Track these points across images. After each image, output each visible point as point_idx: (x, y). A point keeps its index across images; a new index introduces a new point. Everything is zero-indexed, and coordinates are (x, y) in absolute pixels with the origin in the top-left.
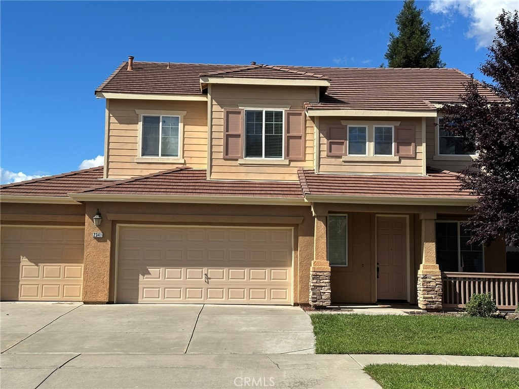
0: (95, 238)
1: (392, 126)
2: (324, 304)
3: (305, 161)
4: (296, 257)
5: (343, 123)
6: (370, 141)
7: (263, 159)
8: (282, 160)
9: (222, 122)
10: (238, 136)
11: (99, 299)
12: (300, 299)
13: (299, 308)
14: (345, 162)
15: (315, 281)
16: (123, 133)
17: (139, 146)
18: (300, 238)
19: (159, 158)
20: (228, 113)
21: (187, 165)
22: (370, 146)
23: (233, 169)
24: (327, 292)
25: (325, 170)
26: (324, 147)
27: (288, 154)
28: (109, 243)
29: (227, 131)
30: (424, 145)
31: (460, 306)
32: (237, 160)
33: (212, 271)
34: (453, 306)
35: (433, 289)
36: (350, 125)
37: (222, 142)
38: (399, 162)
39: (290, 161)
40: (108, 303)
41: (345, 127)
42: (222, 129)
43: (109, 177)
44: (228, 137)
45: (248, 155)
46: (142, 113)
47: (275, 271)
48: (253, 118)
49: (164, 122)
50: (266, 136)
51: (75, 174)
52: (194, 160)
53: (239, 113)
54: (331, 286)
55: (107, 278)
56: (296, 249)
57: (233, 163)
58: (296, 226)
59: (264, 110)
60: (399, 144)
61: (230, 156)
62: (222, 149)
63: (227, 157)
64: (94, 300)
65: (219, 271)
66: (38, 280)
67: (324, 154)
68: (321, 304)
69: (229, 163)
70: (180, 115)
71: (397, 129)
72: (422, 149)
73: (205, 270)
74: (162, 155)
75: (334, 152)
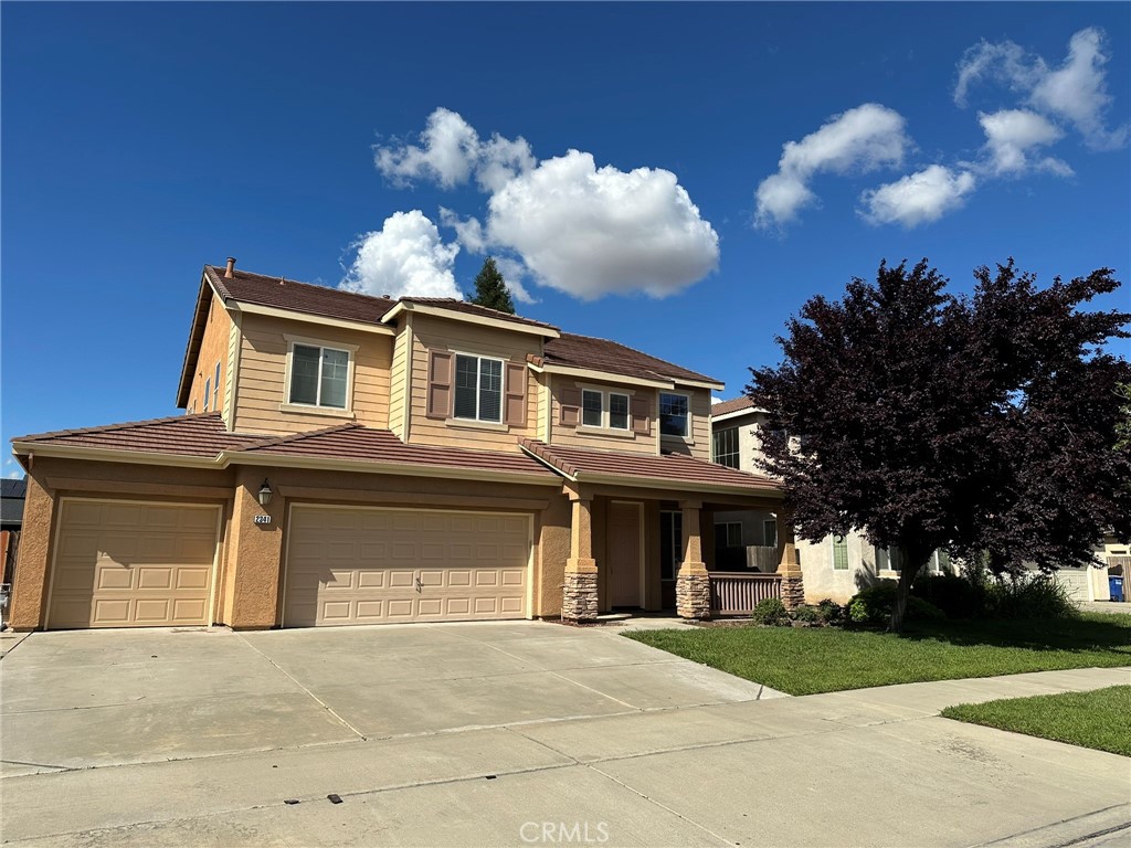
0: (257, 524)
1: (627, 394)
2: (590, 616)
3: (526, 428)
4: (536, 553)
5: (578, 385)
6: (606, 411)
7: (477, 422)
8: (500, 424)
9: (426, 366)
10: (447, 388)
11: (260, 623)
12: (542, 611)
13: (540, 622)
14: (579, 433)
15: (580, 586)
16: (261, 366)
17: (287, 388)
18: (544, 529)
19: (317, 408)
20: (434, 355)
21: (358, 422)
22: (605, 416)
23: (439, 432)
24: (593, 598)
25: (557, 441)
26: (557, 413)
27: (506, 418)
28: (279, 532)
29: (432, 379)
30: (658, 420)
31: (722, 613)
32: (444, 420)
33: (424, 574)
34: (715, 613)
35: (700, 592)
36: (586, 388)
37: (425, 393)
38: (634, 439)
39: (510, 427)
40: (272, 628)
41: (578, 391)
42: (426, 375)
43: (236, 429)
44: (433, 386)
45: (458, 413)
46: (296, 340)
47: (508, 573)
48: (465, 365)
49: (325, 357)
50: (481, 391)
51: (175, 422)
52: (368, 416)
53: (448, 357)
54: (598, 591)
55: (274, 588)
56: (537, 543)
57: (439, 423)
58: (538, 512)
59: (480, 357)
60: (635, 417)
61: (435, 413)
62: (425, 403)
63: (431, 415)
64: (252, 623)
65: (434, 574)
66: (129, 592)
67: (556, 421)
68: (587, 616)
69: (433, 423)
70: (350, 349)
71: (632, 399)
72: (657, 424)
73: (416, 572)
74: (321, 404)
75: (567, 421)
